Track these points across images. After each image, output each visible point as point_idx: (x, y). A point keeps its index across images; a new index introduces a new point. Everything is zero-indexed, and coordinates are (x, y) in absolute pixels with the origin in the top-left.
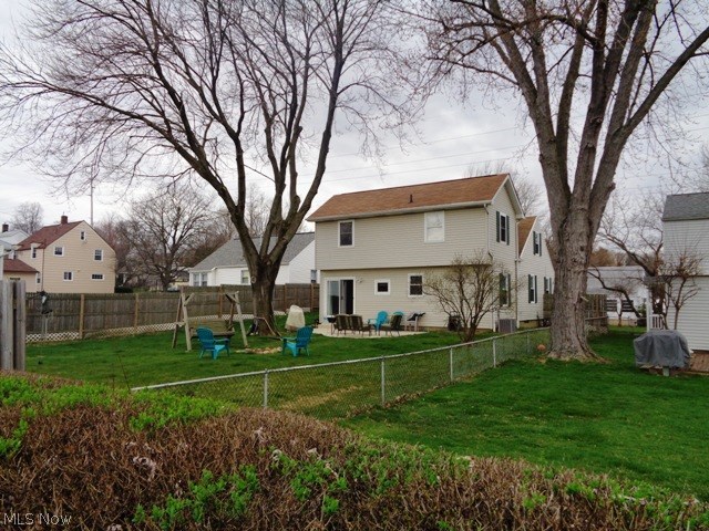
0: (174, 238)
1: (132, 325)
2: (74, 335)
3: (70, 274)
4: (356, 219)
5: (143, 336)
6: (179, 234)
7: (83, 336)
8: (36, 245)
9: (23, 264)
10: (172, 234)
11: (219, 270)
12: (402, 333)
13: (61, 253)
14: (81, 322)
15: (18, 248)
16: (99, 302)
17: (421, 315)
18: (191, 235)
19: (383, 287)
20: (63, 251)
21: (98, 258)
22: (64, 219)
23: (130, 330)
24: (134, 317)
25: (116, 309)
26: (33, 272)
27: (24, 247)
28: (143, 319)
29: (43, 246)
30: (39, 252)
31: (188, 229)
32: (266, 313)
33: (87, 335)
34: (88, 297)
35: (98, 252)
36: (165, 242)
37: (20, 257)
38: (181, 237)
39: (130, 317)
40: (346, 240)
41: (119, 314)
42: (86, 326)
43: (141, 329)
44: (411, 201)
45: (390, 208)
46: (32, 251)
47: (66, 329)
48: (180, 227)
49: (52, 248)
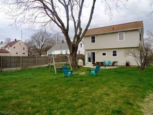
0: (42, 44)
1: (35, 65)
2: (19, 68)
3: (17, 53)
4: (96, 35)
5: (38, 68)
6: (43, 43)
7: (22, 69)
8: (9, 46)
9: (6, 50)
10: (41, 43)
11: (55, 51)
12: (115, 67)
13: (15, 48)
14: (21, 65)
15: (5, 47)
16: (26, 59)
17: (116, 62)
18: (46, 43)
19: (104, 54)
20: (16, 47)
21: (24, 49)
22: (16, 40)
23: (35, 67)
24: (36, 63)
25: (31, 61)
26: (8, 52)
27: (6, 47)
28: (38, 63)
29: (11, 46)
30: (10, 48)
31: (45, 42)
32: (75, 61)
33: (23, 68)
34: (23, 57)
35: (24, 48)
36: (40, 45)
37: (5, 49)
38: (43, 44)
39: (34, 63)
40: (93, 41)
41: (32, 62)
42: (22, 66)
43: (38, 66)
44: (113, 29)
45: (107, 31)
46: (8, 48)
47: (17, 67)
48: (43, 42)
49: (13, 47)
